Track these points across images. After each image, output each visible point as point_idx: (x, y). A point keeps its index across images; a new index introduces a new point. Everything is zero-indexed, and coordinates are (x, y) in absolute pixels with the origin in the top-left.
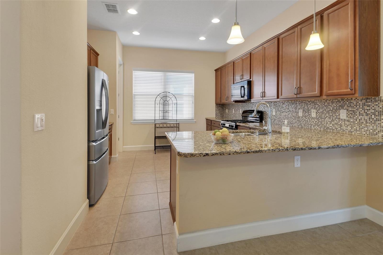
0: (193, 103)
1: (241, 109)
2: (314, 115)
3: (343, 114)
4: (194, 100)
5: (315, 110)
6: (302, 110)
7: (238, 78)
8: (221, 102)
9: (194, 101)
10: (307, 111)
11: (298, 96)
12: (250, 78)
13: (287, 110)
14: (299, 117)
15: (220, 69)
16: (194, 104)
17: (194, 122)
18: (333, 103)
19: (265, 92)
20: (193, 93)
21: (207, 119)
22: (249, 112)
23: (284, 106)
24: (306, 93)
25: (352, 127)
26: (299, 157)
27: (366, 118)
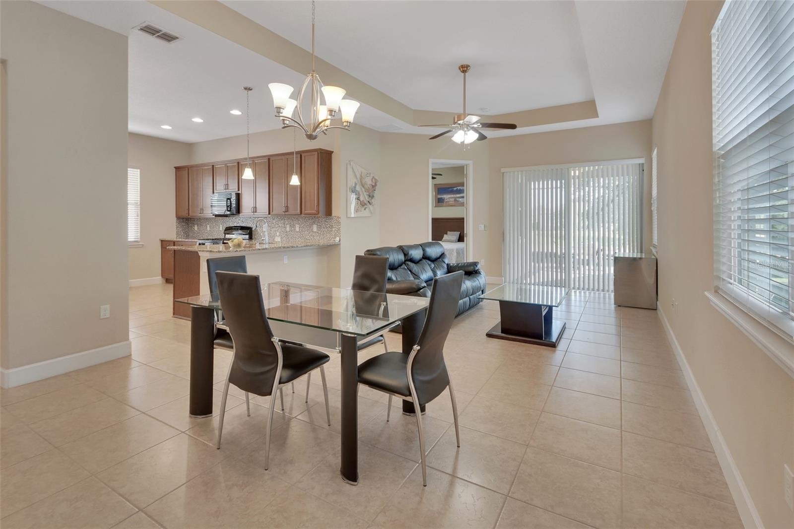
0: (138, 216)
1: (221, 226)
2: (297, 229)
3: (315, 228)
4: (139, 211)
5: (298, 225)
6: (289, 226)
7: (220, 186)
8: (189, 215)
9: (139, 213)
10: (293, 226)
11: (286, 213)
12: (239, 190)
13: (277, 226)
14: (286, 232)
15: (187, 169)
16: (139, 218)
17: (140, 246)
18: (309, 220)
19: (256, 207)
20: (138, 201)
21: (162, 241)
22: (235, 229)
23: (274, 221)
24: (291, 211)
25: (319, 237)
26: (287, 257)
27: (326, 230)
